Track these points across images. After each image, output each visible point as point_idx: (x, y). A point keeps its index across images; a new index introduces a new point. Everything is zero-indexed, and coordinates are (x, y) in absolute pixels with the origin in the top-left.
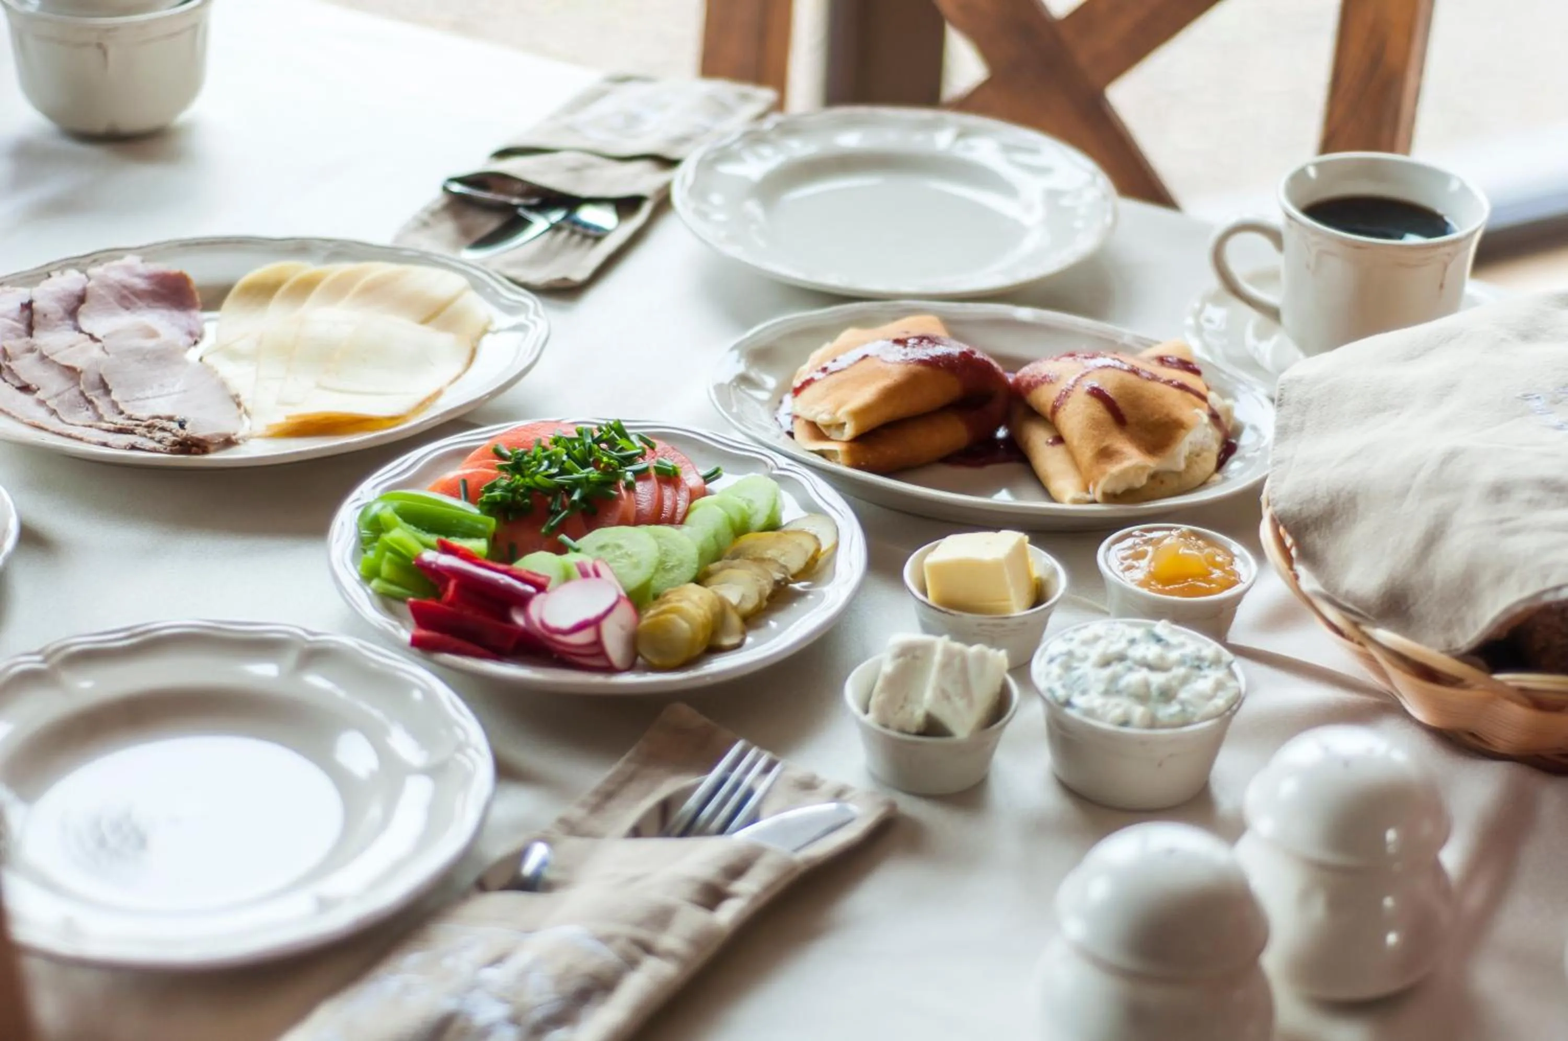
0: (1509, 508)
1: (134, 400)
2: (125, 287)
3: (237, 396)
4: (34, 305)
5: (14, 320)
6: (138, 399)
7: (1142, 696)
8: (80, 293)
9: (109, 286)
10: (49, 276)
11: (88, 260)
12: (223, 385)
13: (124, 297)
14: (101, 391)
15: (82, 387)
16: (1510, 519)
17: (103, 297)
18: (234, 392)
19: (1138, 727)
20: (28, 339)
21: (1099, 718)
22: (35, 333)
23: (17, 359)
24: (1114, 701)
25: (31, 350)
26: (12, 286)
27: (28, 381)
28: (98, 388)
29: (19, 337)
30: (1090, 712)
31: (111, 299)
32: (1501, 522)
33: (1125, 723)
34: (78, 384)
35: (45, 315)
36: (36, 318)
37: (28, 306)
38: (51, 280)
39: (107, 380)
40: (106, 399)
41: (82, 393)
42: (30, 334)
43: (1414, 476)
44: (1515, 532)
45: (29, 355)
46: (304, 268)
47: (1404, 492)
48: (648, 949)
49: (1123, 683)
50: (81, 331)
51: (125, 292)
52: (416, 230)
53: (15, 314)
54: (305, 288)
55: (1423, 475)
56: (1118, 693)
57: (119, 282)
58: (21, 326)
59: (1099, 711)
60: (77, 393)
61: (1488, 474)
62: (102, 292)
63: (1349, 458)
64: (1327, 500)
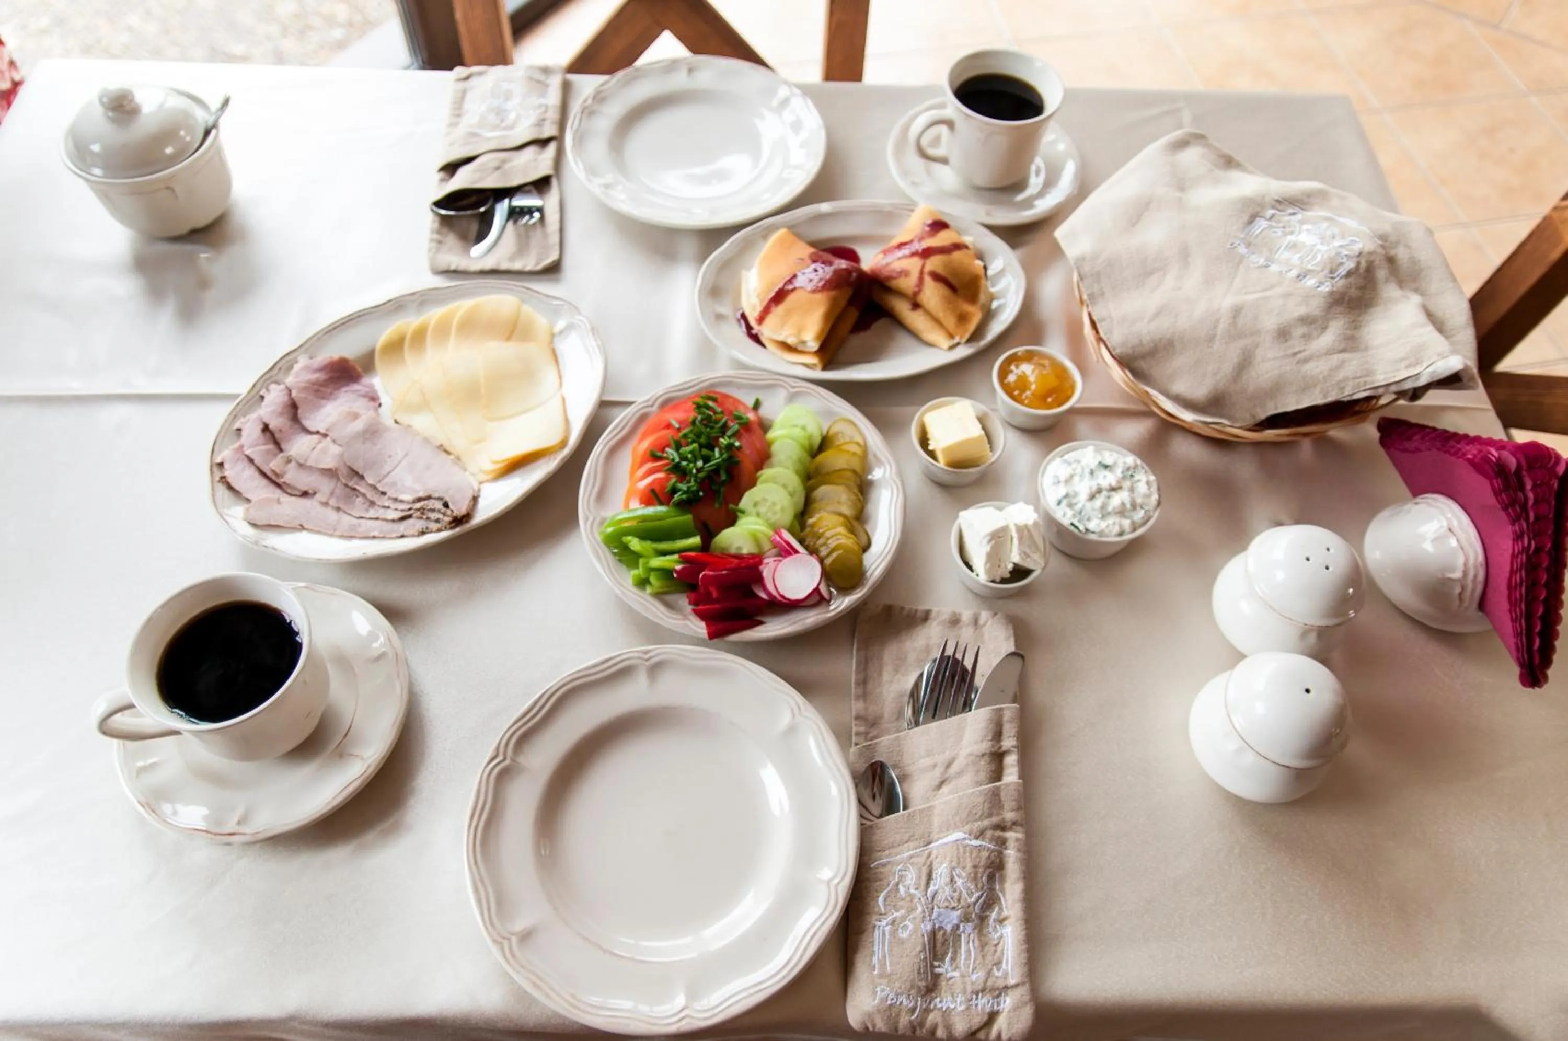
0: (1296, 344)
1: (383, 479)
2: (314, 384)
3: (441, 446)
4: (271, 427)
5: (264, 444)
6: (385, 476)
7: (1122, 512)
8: (289, 403)
9: (305, 388)
10: (262, 397)
11: (275, 371)
12: (427, 441)
13: (317, 391)
14: (356, 479)
15: (344, 481)
16: (1300, 352)
17: (305, 398)
18: (438, 444)
19: (1130, 533)
20: (281, 455)
21: (1107, 536)
22: (283, 446)
23: (285, 473)
24: (1110, 521)
25: (289, 461)
26: (245, 416)
27: (305, 489)
28: (353, 477)
29: (275, 455)
30: (1101, 534)
31: (311, 397)
32: (1295, 354)
33: (1121, 534)
34: (338, 479)
35: (280, 431)
36: (277, 435)
37: (266, 428)
38: (266, 400)
39: (355, 468)
40: (362, 483)
41: (346, 485)
42: (281, 450)
43: (1215, 327)
44: (1306, 360)
45: (289, 465)
46: (408, 322)
47: (1211, 339)
48: (1001, 827)
49: (1110, 509)
50: (311, 433)
51: (316, 387)
52: (438, 250)
53: (262, 440)
54: (420, 336)
55: (1221, 327)
56: (1109, 514)
57: (307, 382)
58: (271, 446)
59: (1107, 531)
60: (343, 487)
61: (1270, 323)
62: (303, 395)
63: (1157, 315)
64: (1152, 345)
